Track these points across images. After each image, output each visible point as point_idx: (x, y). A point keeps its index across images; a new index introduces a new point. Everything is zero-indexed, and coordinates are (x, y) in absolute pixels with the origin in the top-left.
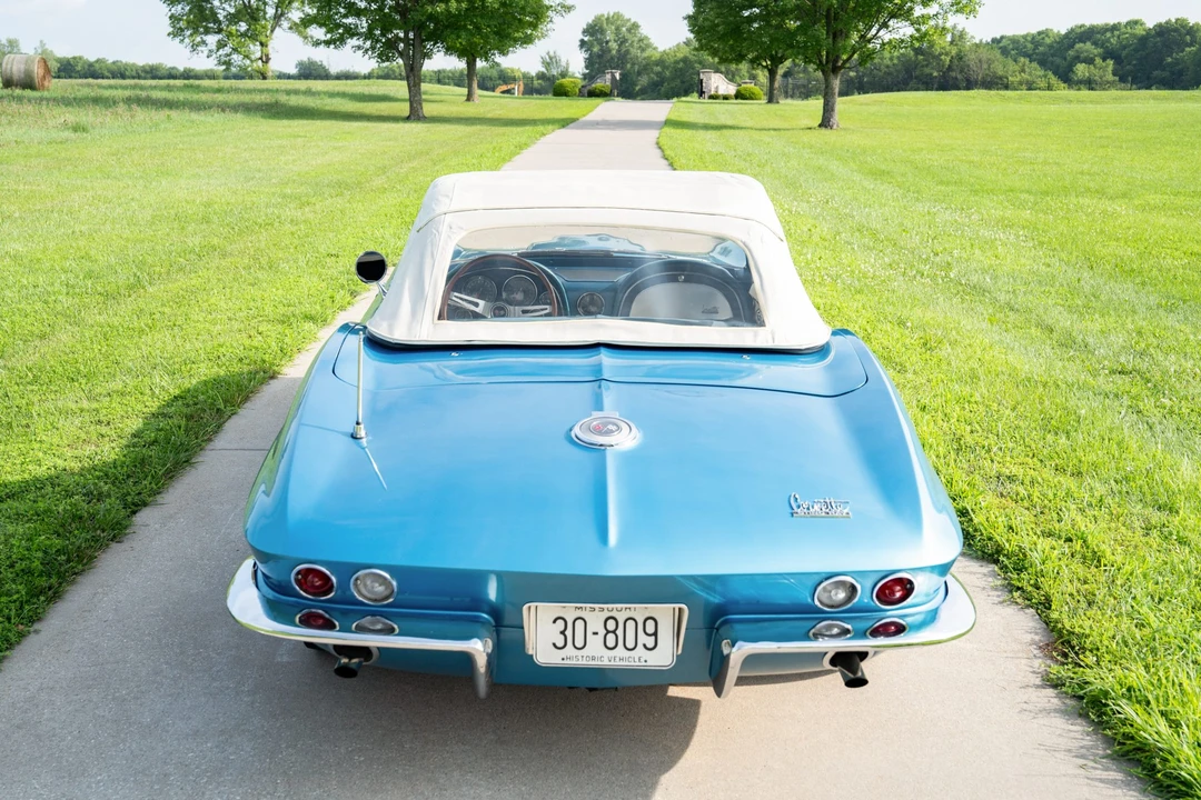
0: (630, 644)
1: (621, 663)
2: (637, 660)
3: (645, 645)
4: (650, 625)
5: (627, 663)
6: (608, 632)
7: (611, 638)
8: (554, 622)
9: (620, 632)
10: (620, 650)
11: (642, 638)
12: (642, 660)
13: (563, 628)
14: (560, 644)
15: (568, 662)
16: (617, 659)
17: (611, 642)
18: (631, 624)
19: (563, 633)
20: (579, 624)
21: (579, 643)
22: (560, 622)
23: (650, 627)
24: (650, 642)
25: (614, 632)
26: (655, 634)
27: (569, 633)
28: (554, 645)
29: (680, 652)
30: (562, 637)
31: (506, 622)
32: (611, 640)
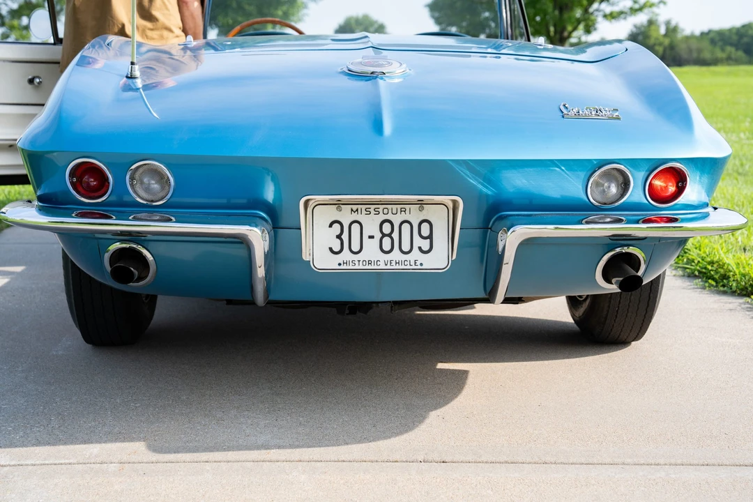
0: (406, 247)
1: (397, 267)
2: (412, 263)
3: (420, 248)
4: (425, 227)
5: (403, 267)
6: (384, 235)
7: (387, 241)
8: (331, 226)
9: (395, 235)
10: (396, 253)
11: (418, 241)
12: (418, 263)
13: (338, 232)
14: (337, 249)
15: (345, 267)
16: (394, 263)
17: (387, 246)
18: (406, 227)
19: (339, 237)
20: (356, 227)
21: (356, 247)
22: (337, 226)
23: (426, 232)
24: (425, 245)
25: (390, 235)
26: (430, 237)
27: (345, 237)
28: (331, 249)
29: (454, 257)
30: (339, 241)
31: (283, 224)
32: (387, 243)
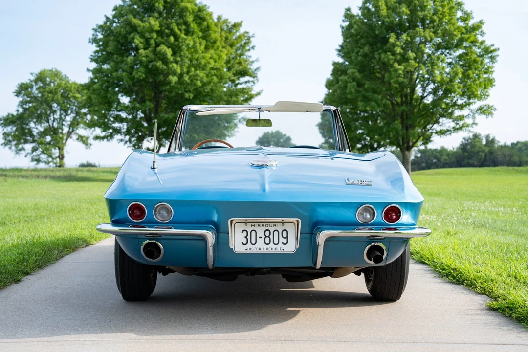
0: (276, 242)
1: (272, 251)
2: (279, 249)
3: (282, 242)
4: (285, 233)
5: (275, 251)
6: (266, 236)
7: (267, 239)
8: (242, 232)
9: (271, 237)
10: (272, 245)
11: (281, 239)
12: (282, 249)
13: (246, 235)
14: (245, 243)
15: (249, 251)
16: (270, 249)
17: (267, 242)
18: (276, 233)
19: (246, 237)
20: (253, 233)
21: (253, 242)
22: (245, 232)
23: (285, 234)
24: (285, 241)
25: (269, 237)
26: (287, 237)
27: (249, 237)
28: (242, 243)
29: (298, 247)
30: (246, 239)
31: (221, 231)
32: (267, 240)
